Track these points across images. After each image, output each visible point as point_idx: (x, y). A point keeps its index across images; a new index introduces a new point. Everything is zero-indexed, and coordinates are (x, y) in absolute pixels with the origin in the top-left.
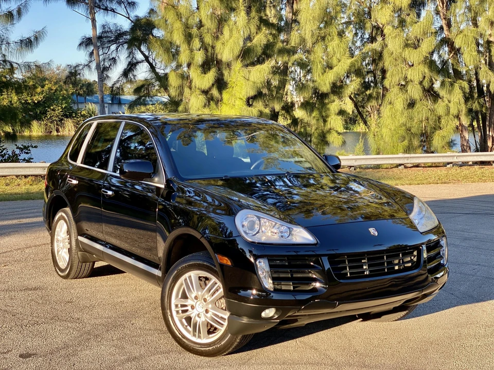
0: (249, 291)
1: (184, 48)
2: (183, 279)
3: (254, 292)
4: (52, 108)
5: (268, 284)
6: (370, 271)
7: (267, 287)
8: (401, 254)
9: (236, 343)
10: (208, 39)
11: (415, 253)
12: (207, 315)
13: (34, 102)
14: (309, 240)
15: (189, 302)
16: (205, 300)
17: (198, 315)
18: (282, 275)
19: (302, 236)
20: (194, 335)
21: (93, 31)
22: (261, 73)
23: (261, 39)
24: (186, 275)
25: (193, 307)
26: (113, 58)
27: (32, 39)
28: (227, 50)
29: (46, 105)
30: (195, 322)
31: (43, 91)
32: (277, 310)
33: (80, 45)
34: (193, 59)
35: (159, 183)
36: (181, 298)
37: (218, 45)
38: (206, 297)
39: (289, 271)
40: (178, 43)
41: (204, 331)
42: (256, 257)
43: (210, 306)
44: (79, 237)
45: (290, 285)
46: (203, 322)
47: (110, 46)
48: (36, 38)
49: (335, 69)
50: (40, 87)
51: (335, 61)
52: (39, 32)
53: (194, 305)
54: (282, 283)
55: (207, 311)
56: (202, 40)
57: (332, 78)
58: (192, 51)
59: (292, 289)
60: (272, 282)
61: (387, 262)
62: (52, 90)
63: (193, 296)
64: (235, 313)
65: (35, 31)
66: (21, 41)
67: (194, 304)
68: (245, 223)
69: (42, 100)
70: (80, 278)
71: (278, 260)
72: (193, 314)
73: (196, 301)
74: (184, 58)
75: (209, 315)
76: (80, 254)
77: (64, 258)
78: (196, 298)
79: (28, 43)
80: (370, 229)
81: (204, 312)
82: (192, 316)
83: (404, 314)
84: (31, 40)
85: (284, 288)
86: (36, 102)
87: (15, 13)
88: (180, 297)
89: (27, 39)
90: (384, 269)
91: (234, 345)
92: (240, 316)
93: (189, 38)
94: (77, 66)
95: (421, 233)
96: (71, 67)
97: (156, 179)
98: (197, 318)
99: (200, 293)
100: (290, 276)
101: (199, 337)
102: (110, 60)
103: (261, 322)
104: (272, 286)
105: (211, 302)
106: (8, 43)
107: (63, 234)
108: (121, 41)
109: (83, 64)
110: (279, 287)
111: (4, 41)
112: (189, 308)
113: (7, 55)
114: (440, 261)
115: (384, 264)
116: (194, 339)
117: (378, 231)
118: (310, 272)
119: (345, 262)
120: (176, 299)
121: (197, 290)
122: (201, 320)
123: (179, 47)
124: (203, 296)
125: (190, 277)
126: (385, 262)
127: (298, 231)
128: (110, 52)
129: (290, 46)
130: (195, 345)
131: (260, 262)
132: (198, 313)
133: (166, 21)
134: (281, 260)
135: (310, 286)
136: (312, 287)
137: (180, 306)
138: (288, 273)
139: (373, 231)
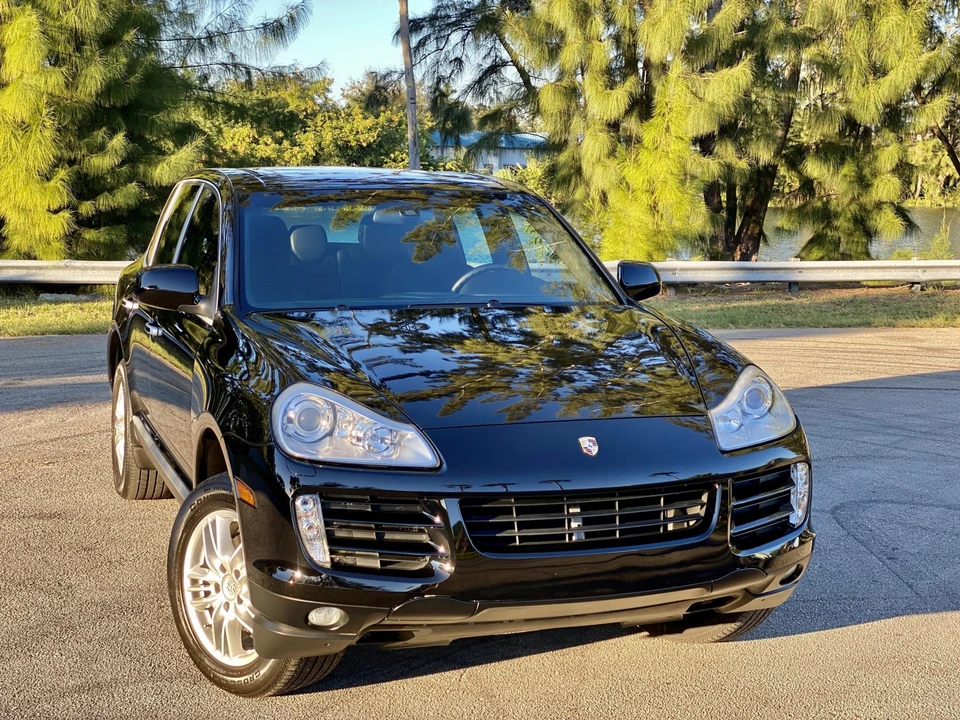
1: (573, 34)
2: (204, 526)
4: (392, 155)
5: (320, 554)
6: (587, 535)
7: (317, 559)
8: (662, 499)
11: (705, 498)
12: (238, 606)
13: (361, 146)
14: (425, 458)
15: (213, 576)
16: (237, 575)
17: (227, 606)
18: (358, 535)
20: (218, 647)
21: (401, 5)
22: (728, 84)
23: (728, 15)
24: (208, 519)
25: (217, 588)
26: (456, 59)
27: (285, 21)
28: (658, 41)
29: (382, 151)
30: (219, 619)
31: (378, 124)
32: (346, 613)
33: (398, 33)
34: (590, 57)
35: (208, 314)
36: (202, 566)
38: (238, 569)
39: (373, 526)
40: (562, 25)
41: (234, 640)
42: (297, 492)
43: (244, 589)
44: (134, 417)
45: (374, 557)
46: (233, 624)
47: (449, 35)
48: (292, 19)
49: (891, 76)
50: (372, 117)
51: (892, 59)
52: (297, 7)
53: (220, 584)
54: (358, 552)
55: (240, 600)
57: (886, 94)
58: (588, 40)
59: (378, 566)
60: (327, 548)
61: (620, 516)
62: (393, 121)
63: (217, 563)
65: (290, 6)
66: (265, 26)
67: (218, 580)
68: (295, 415)
69: (375, 141)
70: (147, 499)
71: (350, 500)
72: (216, 601)
73: (222, 575)
74: (570, 55)
75: (242, 608)
76: (137, 452)
78: (223, 569)
79: (276, 30)
80: (581, 440)
81: (236, 601)
82: (214, 606)
84: (282, 26)
85: (361, 562)
86: (365, 145)
88: (202, 562)
89: (276, 21)
90: (613, 533)
92: (275, 621)
93: (584, 14)
94: (389, 74)
95: (724, 452)
96: (376, 76)
97: (203, 307)
98: (223, 612)
99: (227, 558)
100: (373, 536)
102: (451, 62)
104: (328, 558)
106: (241, 30)
108: (468, 24)
109: (399, 70)
110: (349, 560)
111: (235, 25)
112: (211, 588)
113: (238, 53)
114: (788, 517)
115: (612, 519)
116: (218, 655)
117: (599, 443)
118: (421, 531)
119: (508, 511)
120: (192, 566)
121: (224, 551)
122: (228, 617)
123: (562, 35)
124: (232, 565)
125: (214, 523)
126: (615, 516)
127: (409, 436)
128: (449, 47)
129: (802, 27)
130: (218, 668)
131: (305, 503)
132: (225, 601)
134: (356, 502)
135: (420, 563)
136: (423, 566)
137: (201, 582)
138: (369, 529)
139: (588, 445)
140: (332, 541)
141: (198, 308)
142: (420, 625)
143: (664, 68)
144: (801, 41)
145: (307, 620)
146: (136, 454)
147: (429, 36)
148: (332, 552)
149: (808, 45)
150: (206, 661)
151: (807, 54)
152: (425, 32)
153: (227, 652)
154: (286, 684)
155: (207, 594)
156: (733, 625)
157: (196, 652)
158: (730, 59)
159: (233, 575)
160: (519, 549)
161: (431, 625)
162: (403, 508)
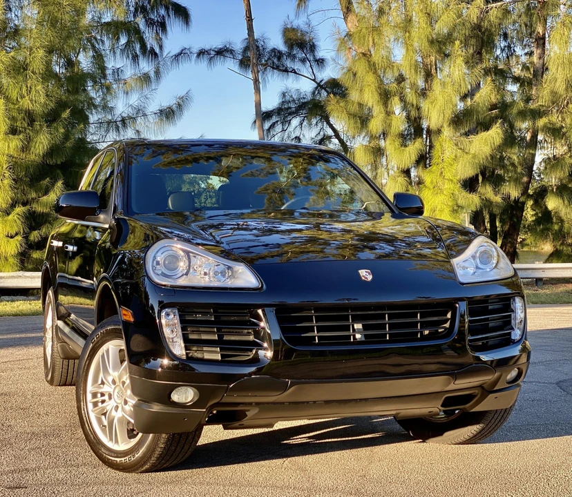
1: (378, 111)
2: (101, 354)
5: (179, 349)
6: (366, 336)
7: (175, 353)
8: (419, 315)
11: (449, 316)
12: (124, 406)
14: (250, 282)
15: (107, 388)
16: (124, 384)
17: (117, 408)
18: (204, 337)
19: (245, 278)
20: (111, 439)
21: (256, 95)
22: (486, 142)
23: (486, 94)
24: (104, 348)
25: (110, 396)
27: (174, 107)
28: (435, 114)
30: (111, 418)
32: (197, 390)
34: (390, 126)
38: (124, 379)
39: (215, 330)
40: (370, 104)
41: (121, 432)
42: (163, 306)
43: (128, 392)
44: (58, 321)
45: (216, 352)
46: (121, 420)
47: (290, 120)
48: (179, 106)
52: (183, 97)
53: (112, 393)
54: (205, 349)
55: (126, 402)
56: (402, 99)
58: (388, 114)
59: (220, 358)
60: (183, 345)
61: (389, 323)
63: (110, 379)
65: (178, 96)
66: (161, 111)
67: (111, 390)
68: (161, 259)
71: (199, 313)
72: (109, 405)
73: (113, 386)
74: (376, 125)
75: (127, 407)
76: (60, 346)
78: (114, 382)
79: (168, 114)
80: (360, 271)
81: (123, 403)
82: (108, 409)
84: (173, 111)
85: (207, 356)
87: (152, 74)
89: (168, 108)
90: (385, 335)
92: (148, 401)
93: (385, 96)
95: (462, 284)
97: (102, 216)
98: (114, 413)
99: (117, 374)
100: (216, 337)
102: (293, 139)
104: (184, 352)
105: (129, 386)
106: (145, 115)
108: (304, 112)
110: (198, 355)
111: (140, 112)
112: (106, 398)
113: (141, 130)
114: (510, 333)
115: (383, 327)
116: (110, 445)
117: (373, 273)
118: (249, 334)
119: (310, 319)
120: (93, 385)
121: (115, 369)
122: (117, 415)
123: (370, 110)
124: (120, 377)
125: (108, 351)
126: (385, 324)
127: (240, 271)
128: (291, 129)
129: (537, 105)
130: (110, 454)
131: (168, 315)
132: (115, 404)
133: (355, 75)
134: (203, 314)
135: (249, 356)
136: (251, 357)
137: (99, 395)
138: (213, 333)
139: (365, 274)
140: (187, 340)
141: (99, 218)
142: (250, 404)
143: (439, 131)
144: (536, 114)
145: (170, 398)
146: (59, 348)
147: (277, 122)
148: (187, 348)
149: (541, 117)
150: (103, 450)
151: (541, 122)
152: (274, 119)
153: (117, 442)
154: (158, 458)
155: (103, 402)
156: (478, 426)
157: (94, 444)
158: (486, 126)
159: (121, 385)
160: (319, 344)
161: (258, 404)
162: (236, 318)
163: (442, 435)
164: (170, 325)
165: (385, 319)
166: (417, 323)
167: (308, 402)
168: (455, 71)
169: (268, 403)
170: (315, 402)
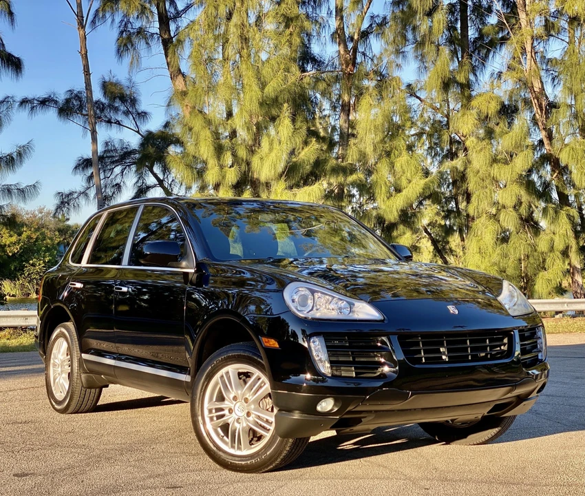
0: (302, 376)
1: (212, 162)
2: (219, 376)
3: (308, 376)
4: (31, 262)
5: (325, 368)
6: (450, 358)
7: (323, 371)
8: (488, 340)
9: (285, 452)
10: (242, 153)
12: (248, 418)
13: (8, 255)
15: (227, 404)
16: (246, 400)
17: (238, 420)
18: (341, 359)
19: (365, 311)
20: (233, 447)
23: (309, 154)
24: (223, 371)
25: (231, 411)
26: (116, 185)
27: (15, 155)
28: (267, 165)
29: (23, 259)
30: (233, 429)
31: (20, 240)
32: (336, 401)
33: (76, 168)
34: (224, 177)
35: (188, 267)
36: (216, 401)
37: (255, 161)
38: (247, 396)
39: (350, 353)
40: (205, 157)
41: (244, 439)
42: (308, 337)
43: (253, 406)
44: (83, 355)
45: (352, 371)
46: (243, 428)
47: (113, 169)
48: (20, 154)
49: (404, 192)
50: (16, 235)
51: (404, 182)
52: (24, 146)
53: (233, 408)
54: (342, 368)
55: (248, 414)
56: (234, 155)
57: (402, 202)
58: (222, 167)
59: (354, 375)
60: (329, 365)
62: (32, 238)
63: (232, 396)
64: (284, 408)
65: (19, 145)
67: (232, 406)
68: (296, 298)
69: (18, 252)
70: (81, 413)
71: (336, 340)
72: (230, 419)
73: (234, 402)
74: (211, 176)
75: (251, 419)
76: (85, 377)
77: (62, 386)
78: (235, 398)
79: (9, 162)
80: (448, 307)
81: (245, 416)
82: (229, 421)
83: (496, 432)
84: (13, 158)
85: (344, 374)
86: (10, 254)
88: (214, 400)
89: (8, 155)
90: (467, 356)
91: (283, 455)
92: (290, 411)
93: (219, 150)
94: (71, 194)
95: (513, 317)
96: (62, 195)
97: (184, 264)
98: (237, 425)
99: (239, 392)
100: (351, 359)
101: (239, 448)
102: (113, 186)
103: (317, 418)
104: (329, 370)
105: (254, 402)
107: (63, 355)
108: (128, 161)
109: (78, 191)
110: (338, 373)
112: (226, 412)
114: (538, 355)
117: (458, 309)
119: (418, 344)
120: (210, 402)
121: (237, 388)
122: (240, 426)
123: (205, 162)
124: (243, 395)
125: (227, 373)
126: (467, 347)
127: (361, 306)
128: (113, 176)
130: (234, 458)
131: (314, 342)
132: (237, 417)
133: (190, 129)
134: (340, 341)
135: (375, 373)
136: (379, 374)
137: (214, 411)
138: (348, 355)
139: (452, 309)
140: (331, 362)
141: (181, 264)
142: (370, 412)
143: (268, 185)
144: (348, 171)
145: (316, 408)
146: (83, 379)
148: (331, 368)
149: (352, 174)
151: (351, 179)
156: (497, 429)
159: (243, 401)
160: (424, 363)
161: (376, 411)
162: (364, 344)
163: (465, 437)
164: (318, 349)
165: (467, 343)
166: (487, 346)
167: (410, 410)
168: (284, 131)
169: (383, 411)
170: (415, 409)
